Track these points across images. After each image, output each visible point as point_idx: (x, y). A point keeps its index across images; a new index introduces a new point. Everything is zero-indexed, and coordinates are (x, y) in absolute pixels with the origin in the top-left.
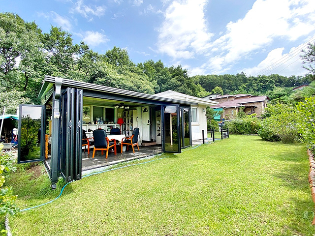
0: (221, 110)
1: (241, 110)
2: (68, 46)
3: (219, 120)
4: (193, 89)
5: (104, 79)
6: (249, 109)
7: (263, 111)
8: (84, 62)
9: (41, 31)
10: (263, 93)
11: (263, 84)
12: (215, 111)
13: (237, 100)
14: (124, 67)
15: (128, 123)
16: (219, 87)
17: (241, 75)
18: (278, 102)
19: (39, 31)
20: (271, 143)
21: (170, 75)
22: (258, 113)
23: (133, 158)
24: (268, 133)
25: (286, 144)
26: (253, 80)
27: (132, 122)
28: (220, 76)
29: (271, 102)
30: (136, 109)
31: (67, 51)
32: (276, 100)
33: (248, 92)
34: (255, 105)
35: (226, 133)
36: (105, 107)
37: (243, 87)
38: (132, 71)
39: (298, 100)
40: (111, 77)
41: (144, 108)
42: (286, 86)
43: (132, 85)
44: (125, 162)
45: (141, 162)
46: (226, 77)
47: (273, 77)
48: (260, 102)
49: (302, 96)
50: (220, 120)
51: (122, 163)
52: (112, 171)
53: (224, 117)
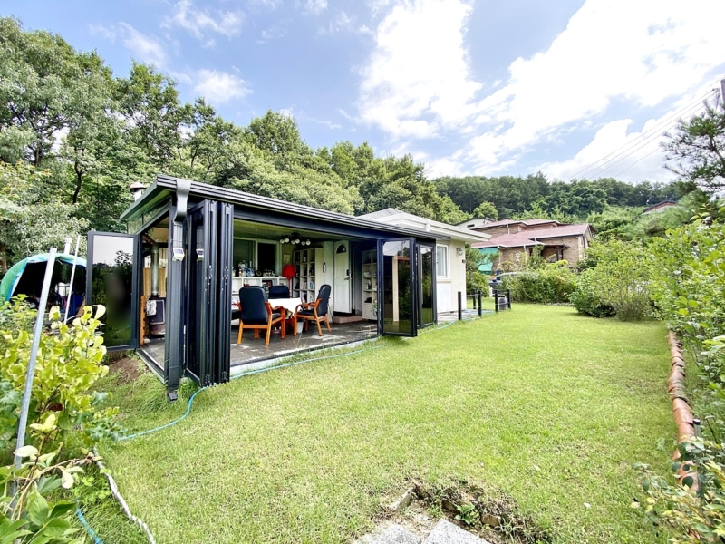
0: (494, 252)
1: (535, 252)
2: (169, 107)
3: (489, 273)
4: (436, 207)
5: (245, 181)
6: (552, 250)
7: (581, 256)
8: (203, 143)
9: (111, 73)
10: (582, 217)
11: (582, 200)
12: (483, 253)
13: (526, 232)
14: (290, 155)
15: (306, 274)
16: (489, 204)
17: (536, 178)
18: (612, 237)
19: (107, 73)
20: (597, 319)
21: (387, 176)
22: (569, 259)
23: (321, 345)
24: (591, 300)
25: (626, 323)
26: (562, 189)
27: (314, 274)
28: (492, 180)
29: (597, 237)
30: (321, 247)
31: (166, 118)
32: (608, 234)
33: (550, 215)
34: (566, 243)
35: (506, 299)
36: (258, 241)
37: (541, 205)
38: (307, 166)
39: (652, 232)
40: (262, 177)
41: (338, 245)
42: (631, 204)
43: (305, 194)
44: (307, 353)
45: (337, 352)
46: (504, 182)
47: (604, 183)
48: (575, 237)
49: (661, 225)
50: (491, 273)
51: (302, 354)
52: (283, 369)
53: (499, 267)
